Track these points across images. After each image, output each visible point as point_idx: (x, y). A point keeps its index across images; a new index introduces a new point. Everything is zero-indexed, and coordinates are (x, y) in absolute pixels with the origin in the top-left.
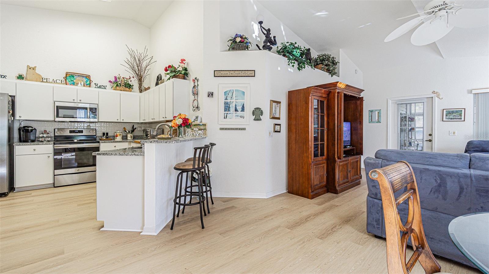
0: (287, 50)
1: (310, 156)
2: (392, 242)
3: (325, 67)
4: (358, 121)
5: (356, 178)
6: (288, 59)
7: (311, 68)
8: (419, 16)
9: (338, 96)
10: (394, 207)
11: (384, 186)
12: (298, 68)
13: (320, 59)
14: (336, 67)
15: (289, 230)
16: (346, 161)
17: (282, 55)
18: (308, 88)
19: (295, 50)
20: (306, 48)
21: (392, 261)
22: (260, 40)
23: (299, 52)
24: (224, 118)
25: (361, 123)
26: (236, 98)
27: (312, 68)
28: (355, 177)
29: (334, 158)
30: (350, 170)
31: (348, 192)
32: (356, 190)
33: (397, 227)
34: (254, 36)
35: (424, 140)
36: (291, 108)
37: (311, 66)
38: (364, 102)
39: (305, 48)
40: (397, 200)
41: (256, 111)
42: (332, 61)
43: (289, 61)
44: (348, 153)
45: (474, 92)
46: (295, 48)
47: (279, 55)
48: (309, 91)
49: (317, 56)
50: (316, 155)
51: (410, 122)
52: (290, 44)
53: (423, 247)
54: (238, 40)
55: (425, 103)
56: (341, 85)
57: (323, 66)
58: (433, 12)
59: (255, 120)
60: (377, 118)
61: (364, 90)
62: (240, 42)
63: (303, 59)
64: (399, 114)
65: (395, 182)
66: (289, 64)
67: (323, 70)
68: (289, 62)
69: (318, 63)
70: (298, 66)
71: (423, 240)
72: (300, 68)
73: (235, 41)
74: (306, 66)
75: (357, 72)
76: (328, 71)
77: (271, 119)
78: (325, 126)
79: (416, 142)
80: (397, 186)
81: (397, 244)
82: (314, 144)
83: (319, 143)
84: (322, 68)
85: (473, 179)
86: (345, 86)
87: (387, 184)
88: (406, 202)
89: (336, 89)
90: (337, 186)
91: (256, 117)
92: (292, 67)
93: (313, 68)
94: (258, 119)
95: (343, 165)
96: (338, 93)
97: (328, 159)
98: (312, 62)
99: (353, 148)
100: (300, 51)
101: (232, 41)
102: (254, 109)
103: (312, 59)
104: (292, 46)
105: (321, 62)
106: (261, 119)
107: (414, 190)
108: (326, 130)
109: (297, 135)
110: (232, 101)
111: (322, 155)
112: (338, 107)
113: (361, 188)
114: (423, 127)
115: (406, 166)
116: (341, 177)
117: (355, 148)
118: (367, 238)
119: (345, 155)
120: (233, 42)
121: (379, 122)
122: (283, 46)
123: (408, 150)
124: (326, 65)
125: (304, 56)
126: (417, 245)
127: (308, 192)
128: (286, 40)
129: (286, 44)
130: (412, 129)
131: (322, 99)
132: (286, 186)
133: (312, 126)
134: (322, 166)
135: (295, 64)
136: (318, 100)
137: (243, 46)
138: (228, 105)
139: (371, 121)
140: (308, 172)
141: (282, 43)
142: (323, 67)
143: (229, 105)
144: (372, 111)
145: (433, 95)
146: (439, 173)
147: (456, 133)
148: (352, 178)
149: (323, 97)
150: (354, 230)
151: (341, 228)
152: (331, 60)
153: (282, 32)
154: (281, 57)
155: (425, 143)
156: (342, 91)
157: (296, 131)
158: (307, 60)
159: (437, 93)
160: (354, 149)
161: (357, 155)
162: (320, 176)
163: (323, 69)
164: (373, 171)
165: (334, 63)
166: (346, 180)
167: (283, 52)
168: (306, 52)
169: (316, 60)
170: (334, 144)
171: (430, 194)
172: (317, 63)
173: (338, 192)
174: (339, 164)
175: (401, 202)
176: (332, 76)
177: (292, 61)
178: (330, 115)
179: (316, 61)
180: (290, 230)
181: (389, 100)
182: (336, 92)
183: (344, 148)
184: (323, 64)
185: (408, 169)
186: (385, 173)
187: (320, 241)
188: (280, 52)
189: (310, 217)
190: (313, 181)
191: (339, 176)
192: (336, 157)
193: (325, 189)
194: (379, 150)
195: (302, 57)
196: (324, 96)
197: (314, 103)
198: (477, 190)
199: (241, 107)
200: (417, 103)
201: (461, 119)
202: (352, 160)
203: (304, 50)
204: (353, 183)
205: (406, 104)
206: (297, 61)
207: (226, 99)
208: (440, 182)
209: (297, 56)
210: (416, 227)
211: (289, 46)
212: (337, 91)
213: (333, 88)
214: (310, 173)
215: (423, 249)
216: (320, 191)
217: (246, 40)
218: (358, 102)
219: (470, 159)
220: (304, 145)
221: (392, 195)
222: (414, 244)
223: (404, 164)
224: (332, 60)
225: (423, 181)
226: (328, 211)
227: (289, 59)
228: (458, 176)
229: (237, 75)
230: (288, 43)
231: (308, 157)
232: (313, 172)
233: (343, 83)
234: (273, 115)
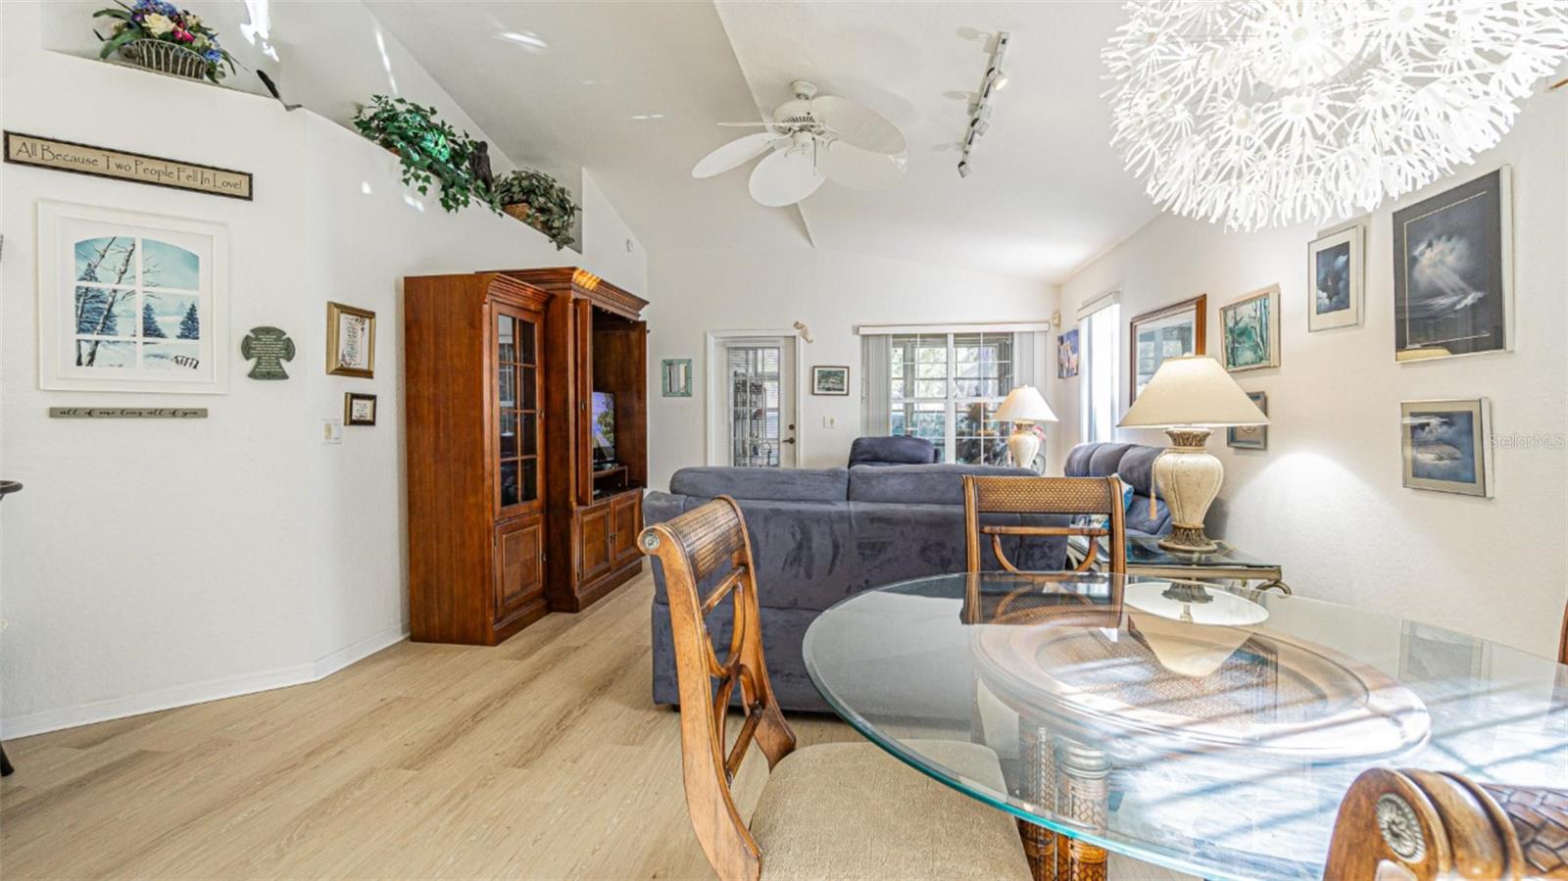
0: (400, 128)
1: (488, 504)
2: (693, 713)
3: (538, 214)
4: (634, 388)
5: (631, 555)
6: (402, 162)
7: (491, 208)
8: (763, 130)
9: (575, 311)
10: (698, 622)
11: (674, 567)
12: (441, 200)
13: (520, 186)
14: (572, 219)
15: (411, 773)
16: (602, 507)
17: (376, 141)
18: (480, 275)
19: (429, 136)
20: (470, 139)
21: (695, 763)
22: (277, 58)
23: (444, 146)
24: (79, 363)
25: (641, 395)
26: (150, 278)
27: (494, 210)
28: (627, 554)
29: (567, 503)
30: (613, 534)
31: (610, 600)
32: (629, 591)
33: (704, 670)
34: (248, 31)
35: (782, 439)
36: (416, 338)
37: (491, 202)
38: (648, 336)
39: (467, 136)
40: (706, 599)
41: (257, 339)
42: (558, 201)
43: (409, 168)
44: (607, 485)
45: (863, 331)
46: (431, 127)
47: (362, 138)
48: (481, 286)
49: (512, 176)
50: (508, 499)
51: (753, 396)
52: (411, 108)
53: (762, 702)
54: (159, 24)
55: (781, 350)
56: (585, 279)
57: (530, 209)
58: (790, 130)
59: (253, 375)
60: (682, 383)
61: (647, 303)
62: (170, 36)
63: (462, 174)
64: (732, 374)
65: (701, 552)
66: (406, 181)
67: (530, 224)
68: (405, 172)
69: (516, 197)
70: (442, 195)
71: (762, 687)
72: (451, 203)
73: (139, 24)
74: (472, 199)
75: (631, 248)
76: (547, 228)
77: (332, 373)
78: (538, 404)
79: (767, 446)
80: (704, 565)
81: (703, 716)
82: (503, 464)
83: (519, 458)
84: (528, 216)
85: (854, 523)
86: (595, 284)
87: (681, 561)
88: (728, 600)
89: (570, 288)
90: (576, 588)
91: (258, 364)
92: (420, 193)
93: (498, 211)
94: (269, 373)
95: (594, 522)
96: (576, 301)
97: (548, 508)
98: (496, 191)
99: (621, 468)
100: (452, 145)
101: (118, 22)
102: (253, 331)
103: (493, 181)
104: (418, 119)
105: (524, 197)
106: (284, 372)
107: (746, 565)
108: (540, 417)
109: (442, 434)
110: (124, 287)
111: (529, 495)
112: (577, 346)
113: (641, 582)
114: (778, 410)
115: (728, 508)
116: (588, 560)
117: (626, 468)
118: (655, 719)
119: (597, 492)
120: (129, 26)
121: (688, 394)
122: (384, 110)
123: (751, 465)
124: (541, 210)
125: (467, 163)
126: (751, 702)
127: (484, 626)
128: (395, 91)
129: (392, 105)
130: (758, 415)
131: (527, 318)
132: (402, 621)
133: (495, 404)
134: (528, 533)
135: (429, 182)
136: (514, 320)
137: (185, 59)
138: (100, 305)
139: (669, 392)
140: (484, 559)
141: (379, 98)
142: (530, 213)
143: (107, 306)
144: (670, 364)
145: (796, 332)
146: (800, 519)
147: (835, 421)
148: (619, 557)
149: (530, 311)
150: (621, 708)
151: (584, 713)
152: (555, 196)
153: (380, 56)
154: (375, 148)
155: (783, 446)
156: (585, 297)
157: (437, 421)
158: (476, 180)
159: (802, 327)
160: (624, 470)
161: (632, 488)
162: (524, 565)
163: (529, 220)
164: (648, 531)
165: (566, 209)
166: (603, 566)
167: (382, 130)
168: (472, 153)
169: (508, 186)
170: (565, 461)
171: (783, 569)
172: (512, 198)
173: (580, 607)
174: (581, 517)
175: (716, 603)
176: (559, 248)
177: (420, 172)
178: (553, 368)
179: (508, 190)
180: (416, 773)
181: (709, 336)
182: (571, 300)
183: (595, 470)
184: (530, 203)
185: (732, 515)
186: (678, 534)
187: (521, 773)
188: (370, 128)
189: (489, 705)
190: (499, 584)
191: (581, 557)
192: (573, 499)
193: (542, 602)
194: (678, 473)
195: (457, 166)
196: (532, 307)
197: (500, 329)
198: (860, 546)
199: (181, 319)
200: (766, 348)
201: (842, 390)
202: (618, 502)
203: (464, 142)
204: (623, 570)
205: (746, 349)
206: (438, 174)
207: (90, 275)
208: (801, 540)
209: (438, 156)
210: (748, 659)
211: (408, 116)
212: (573, 295)
213: (560, 285)
214: (490, 560)
215: (764, 707)
216: (524, 611)
217: (200, 40)
218: (634, 335)
219: (849, 480)
220: (469, 468)
221: (691, 589)
222: (746, 700)
223: (724, 503)
224: (558, 196)
225: (771, 540)
226: (550, 670)
227: (407, 160)
228: (830, 520)
229: (154, 179)
230: (401, 101)
231: (481, 508)
232: (498, 556)
233: (590, 275)
234: (344, 360)
